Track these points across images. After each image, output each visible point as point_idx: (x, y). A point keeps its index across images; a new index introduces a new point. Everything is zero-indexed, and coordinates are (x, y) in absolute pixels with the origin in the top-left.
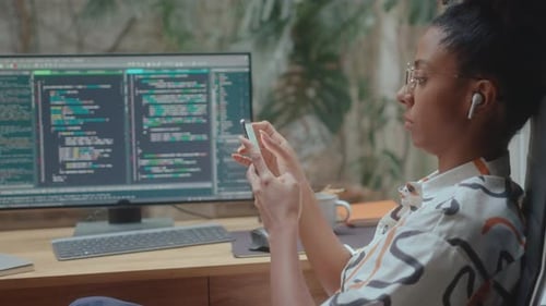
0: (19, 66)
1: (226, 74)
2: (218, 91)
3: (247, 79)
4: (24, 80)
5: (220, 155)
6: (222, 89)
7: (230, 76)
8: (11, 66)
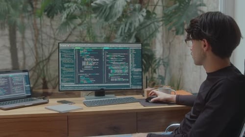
0: (71, 46)
1: (135, 49)
2: (132, 55)
3: (141, 51)
4: (72, 50)
5: (132, 75)
6: (133, 54)
7: (136, 50)
8: (68, 46)
